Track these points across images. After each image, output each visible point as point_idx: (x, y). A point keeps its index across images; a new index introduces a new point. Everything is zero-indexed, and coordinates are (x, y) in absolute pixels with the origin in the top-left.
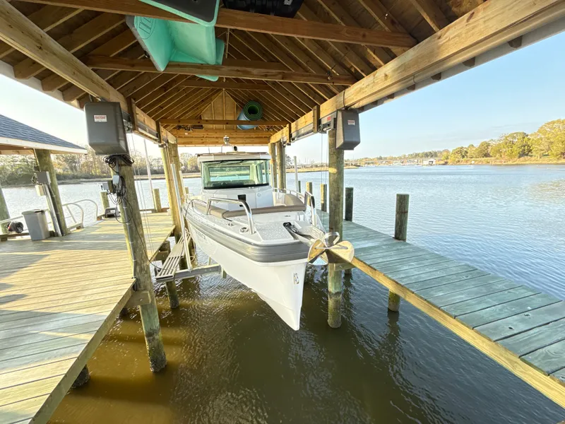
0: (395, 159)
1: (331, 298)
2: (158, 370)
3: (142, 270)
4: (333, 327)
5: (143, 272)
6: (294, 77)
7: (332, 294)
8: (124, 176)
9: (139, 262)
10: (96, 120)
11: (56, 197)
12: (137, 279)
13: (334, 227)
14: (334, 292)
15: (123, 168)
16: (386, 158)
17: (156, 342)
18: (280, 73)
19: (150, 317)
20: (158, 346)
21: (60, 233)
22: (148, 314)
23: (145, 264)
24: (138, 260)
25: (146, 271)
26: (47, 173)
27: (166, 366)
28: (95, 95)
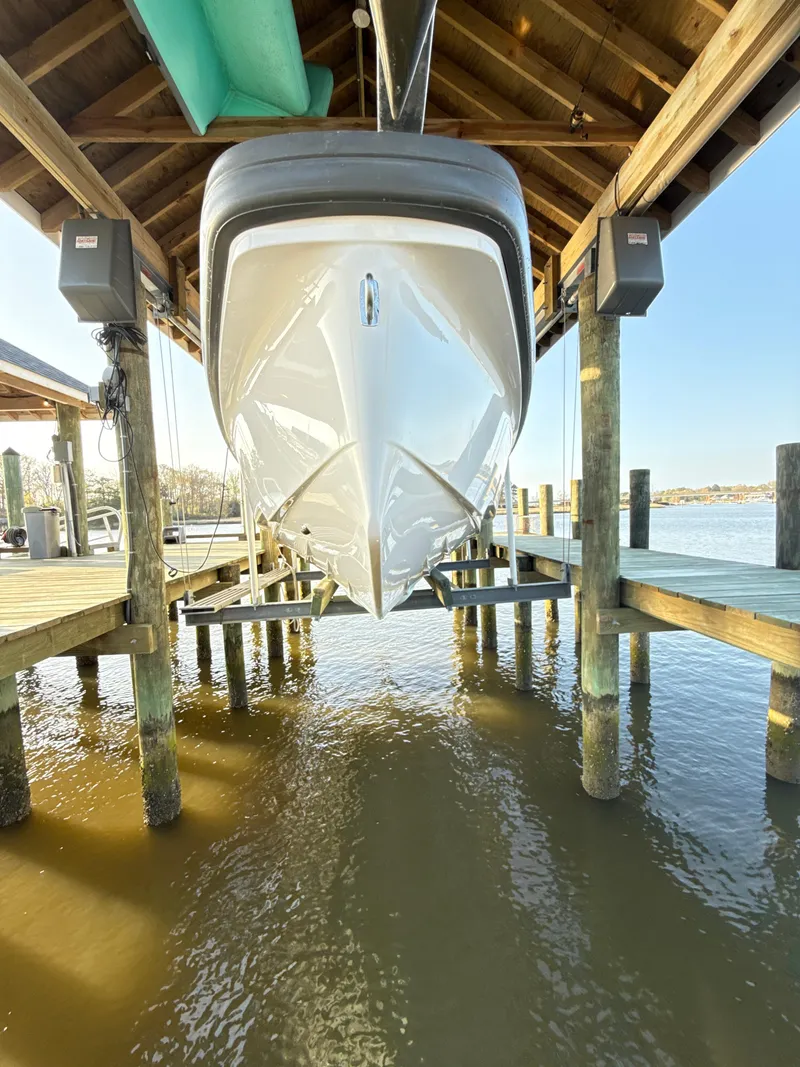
0: (752, 489)
1: (588, 710)
2: (159, 822)
3: (144, 576)
4: (596, 794)
5: (148, 582)
6: (486, 131)
7: (594, 700)
8: (129, 371)
9: (140, 557)
10: (78, 245)
11: (78, 488)
12: (133, 596)
13: (594, 517)
14: (598, 697)
15: (128, 356)
16: (729, 489)
17: (158, 752)
18: (452, 125)
19: (150, 689)
20: (163, 761)
21: (74, 550)
22: (149, 681)
23: (152, 565)
24: (138, 552)
25: (154, 582)
26: (70, 444)
27: (177, 817)
28: (84, 203)
